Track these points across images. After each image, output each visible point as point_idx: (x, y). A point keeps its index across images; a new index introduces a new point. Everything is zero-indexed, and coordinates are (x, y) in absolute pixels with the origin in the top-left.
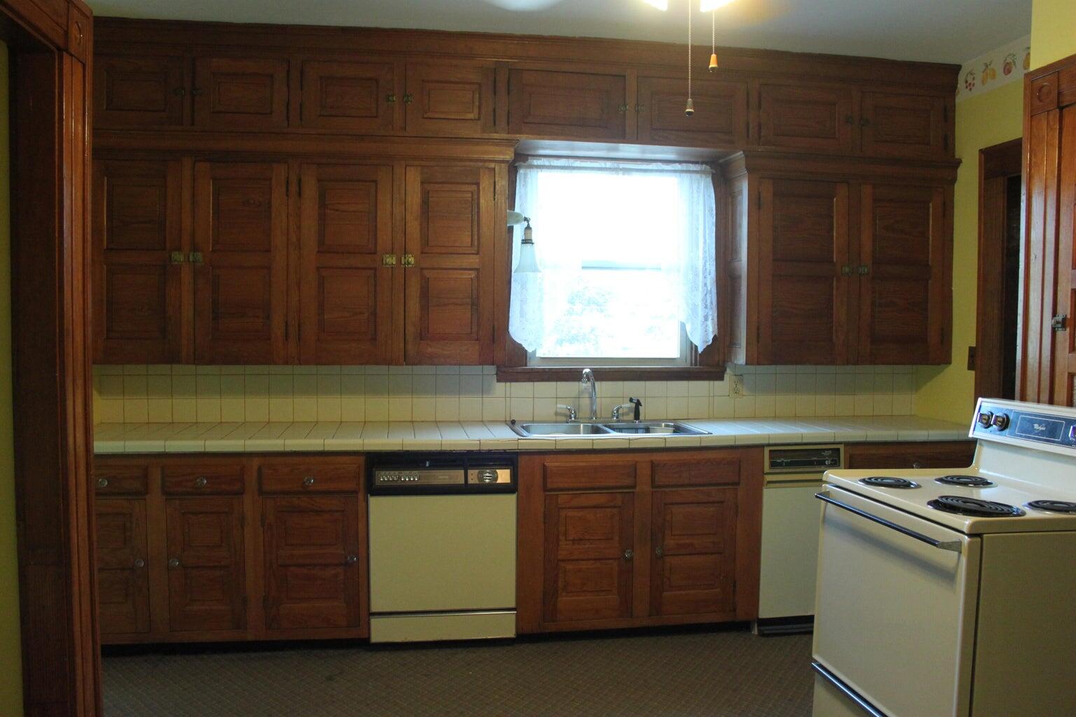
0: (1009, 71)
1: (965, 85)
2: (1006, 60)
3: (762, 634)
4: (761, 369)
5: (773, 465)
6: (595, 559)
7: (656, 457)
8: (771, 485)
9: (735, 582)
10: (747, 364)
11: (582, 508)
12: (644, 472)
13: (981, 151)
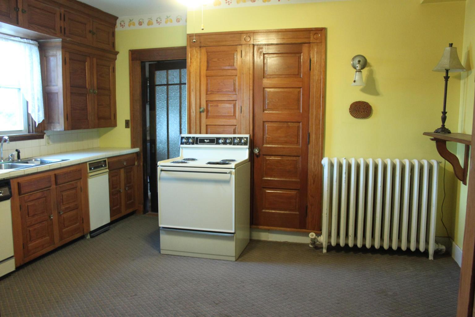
0: (141, 25)
1: (120, 25)
2: (139, 20)
3: (92, 237)
4: (70, 132)
5: (90, 169)
6: (39, 223)
7: (56, 172)
8: (91, 177)
9: (83, 219)
10: (64, 130)
11: (32, 200)
12: (53, 179)
13: (130, 50)
